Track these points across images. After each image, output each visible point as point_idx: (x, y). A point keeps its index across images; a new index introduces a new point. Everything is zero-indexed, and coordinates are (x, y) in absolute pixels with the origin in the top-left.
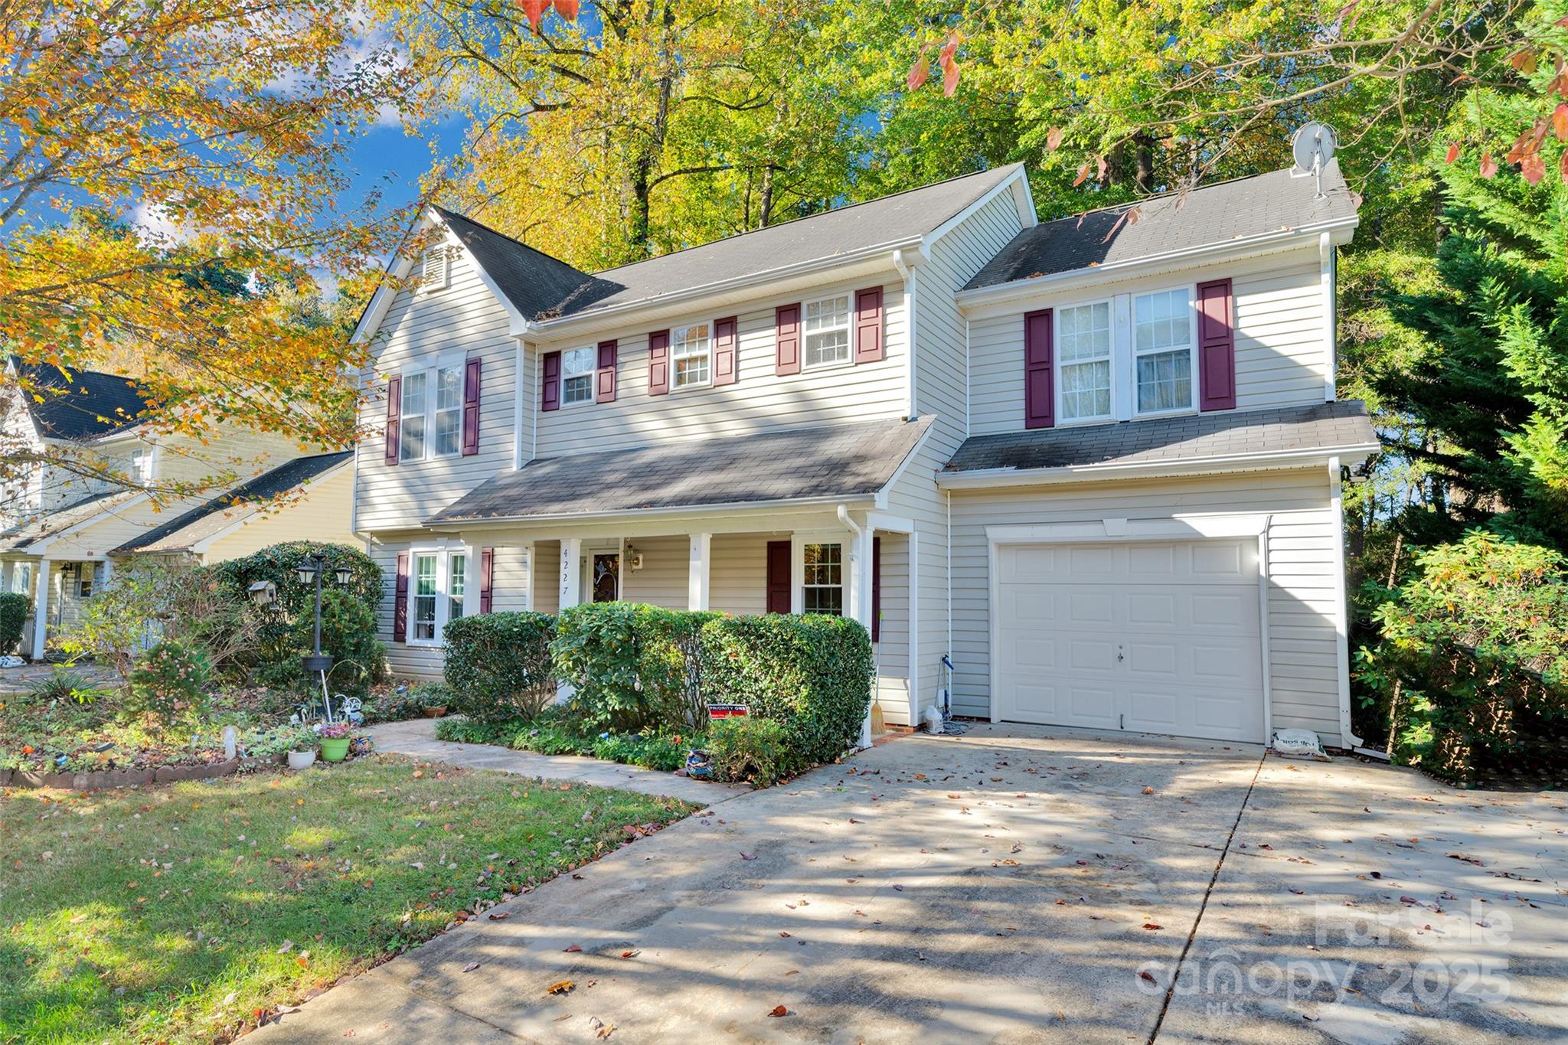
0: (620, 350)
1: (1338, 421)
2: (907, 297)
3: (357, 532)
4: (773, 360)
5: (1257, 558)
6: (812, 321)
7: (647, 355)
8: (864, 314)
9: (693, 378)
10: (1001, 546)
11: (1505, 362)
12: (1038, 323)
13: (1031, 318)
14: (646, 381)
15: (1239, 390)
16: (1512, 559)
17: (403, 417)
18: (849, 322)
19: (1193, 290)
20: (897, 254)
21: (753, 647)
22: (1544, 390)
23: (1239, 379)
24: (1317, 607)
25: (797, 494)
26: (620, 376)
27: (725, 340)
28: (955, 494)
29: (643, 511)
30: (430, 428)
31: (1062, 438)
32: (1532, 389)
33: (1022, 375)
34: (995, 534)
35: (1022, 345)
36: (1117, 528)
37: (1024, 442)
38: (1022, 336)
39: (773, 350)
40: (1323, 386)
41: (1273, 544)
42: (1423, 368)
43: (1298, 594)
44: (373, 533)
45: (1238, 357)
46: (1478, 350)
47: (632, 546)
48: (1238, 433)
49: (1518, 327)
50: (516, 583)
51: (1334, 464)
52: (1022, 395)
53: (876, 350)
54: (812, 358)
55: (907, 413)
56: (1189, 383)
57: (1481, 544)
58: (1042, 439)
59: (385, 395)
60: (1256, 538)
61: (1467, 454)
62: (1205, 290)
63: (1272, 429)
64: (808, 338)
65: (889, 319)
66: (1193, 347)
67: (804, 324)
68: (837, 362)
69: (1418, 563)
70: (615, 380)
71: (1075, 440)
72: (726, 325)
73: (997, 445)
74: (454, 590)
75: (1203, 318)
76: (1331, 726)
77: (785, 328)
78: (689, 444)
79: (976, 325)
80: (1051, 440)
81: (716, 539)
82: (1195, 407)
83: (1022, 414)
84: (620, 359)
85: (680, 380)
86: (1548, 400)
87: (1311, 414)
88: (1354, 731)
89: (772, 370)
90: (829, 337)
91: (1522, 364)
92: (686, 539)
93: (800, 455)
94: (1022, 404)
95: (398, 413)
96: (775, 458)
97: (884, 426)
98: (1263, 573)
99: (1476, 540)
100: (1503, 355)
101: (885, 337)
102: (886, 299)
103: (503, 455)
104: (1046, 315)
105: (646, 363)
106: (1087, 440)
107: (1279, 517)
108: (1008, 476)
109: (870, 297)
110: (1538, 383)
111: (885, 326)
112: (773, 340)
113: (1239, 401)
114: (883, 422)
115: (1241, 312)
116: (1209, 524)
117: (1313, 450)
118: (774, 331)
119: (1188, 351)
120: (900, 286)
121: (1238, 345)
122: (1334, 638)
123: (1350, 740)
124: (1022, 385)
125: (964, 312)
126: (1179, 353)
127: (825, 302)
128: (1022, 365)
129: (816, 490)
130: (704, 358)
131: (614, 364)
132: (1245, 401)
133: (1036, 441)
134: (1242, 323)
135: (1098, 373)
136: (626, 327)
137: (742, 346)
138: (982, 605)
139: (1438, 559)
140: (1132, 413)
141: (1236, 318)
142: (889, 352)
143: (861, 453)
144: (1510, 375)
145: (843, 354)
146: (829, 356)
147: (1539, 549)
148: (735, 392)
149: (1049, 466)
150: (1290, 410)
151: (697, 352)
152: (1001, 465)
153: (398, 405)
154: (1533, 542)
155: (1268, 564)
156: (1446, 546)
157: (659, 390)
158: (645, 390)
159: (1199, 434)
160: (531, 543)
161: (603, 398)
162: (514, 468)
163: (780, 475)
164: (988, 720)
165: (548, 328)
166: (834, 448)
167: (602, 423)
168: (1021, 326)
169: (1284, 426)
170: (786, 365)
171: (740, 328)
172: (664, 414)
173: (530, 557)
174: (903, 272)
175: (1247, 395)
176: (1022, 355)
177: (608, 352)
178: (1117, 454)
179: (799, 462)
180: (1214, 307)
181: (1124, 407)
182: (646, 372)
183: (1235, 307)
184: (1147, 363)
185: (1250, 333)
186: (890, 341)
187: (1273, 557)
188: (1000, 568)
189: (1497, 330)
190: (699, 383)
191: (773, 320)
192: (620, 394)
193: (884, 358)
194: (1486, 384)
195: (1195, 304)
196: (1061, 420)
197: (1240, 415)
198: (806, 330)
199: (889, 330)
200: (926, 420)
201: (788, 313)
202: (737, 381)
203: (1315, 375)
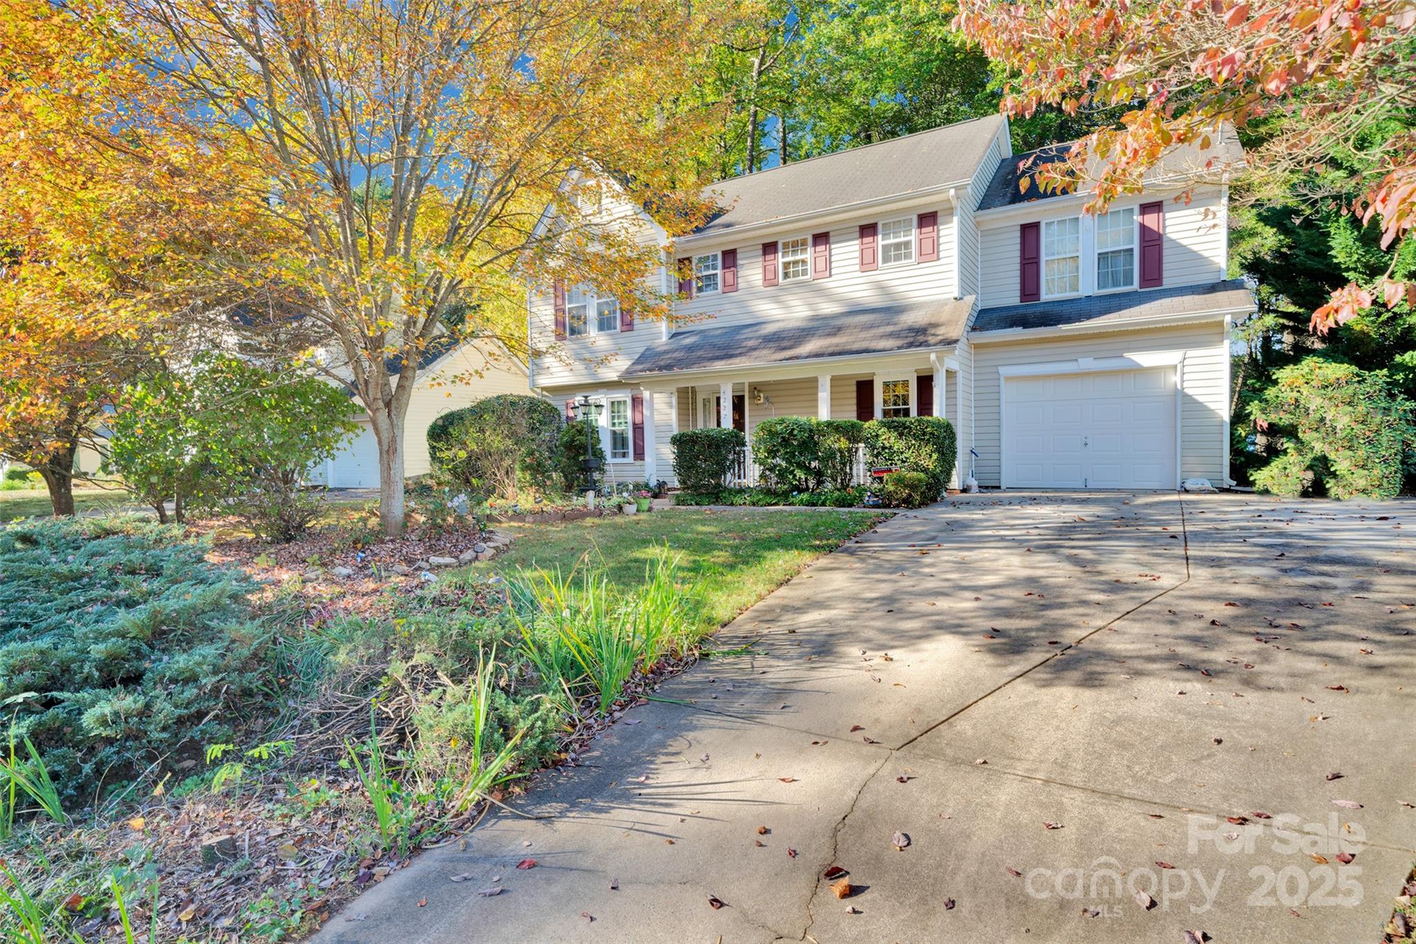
0: (739, 256)
1: (1230, 293)
2: (955, 219)
3: (534, 386)
4: (857, 261)
5: (1175, 379)
6: (885, 236)
7: (761, 259)
8: (924, 230)
9: (796, 274)
10: (1008, 379)
11: (1332, 253)
12: (1030, 232)
13: (1024, 228)
14: (761, 276)
15: (1165, 274)
16: (1329, 372)
17: (568, 306)
18: (913, 236)
19: (1137, 209)
20: (952, 192)
21: (901, 435)
22: (1355, 270)
23: (1165, 267)
24: (1212, 406)
25: (899, 348)
26: (740, 274)
27: (821, 248)
28: (977, 346)
29: (791, 362)
30: (592, 313)
31: (1047, 308)
32: (1348, 269)
33: (1018, 267)
34: (1003, 371)
35: (1018, 247)
36: (1087, 363)
37: (1021, 311)
38: (1018, 240)
39: (857, 254)
40: (1219, 270)
41: (1186, 370)
42: (1278, 254)
43: (1200, 399)
44: (543, 389)
45: (1165, 252)
46: (1316, 245)
47: (755, 388)
48: (1166, 302)
49: (1342, 230)
50: (665, 417)
51: (1228, 319)
52: (1018, 280)
53: (932, 253)
54: (886, 260)
55: (956, 294)
56: (1132, 270)
57: (1312, 364)
58: (1032, 309)
59: (552, 290)
60: (1176, 366)
61: (1302, 310)
62: (1146, 208)
63: (1188, 299)
64: (884, 247)
65: (942, 233)
66: (1136, 246)
67: (880, 237)
68: (903, 262)
69: (1274, 377)
70: (735, 276)
71: (1057, 309)
72: (821, 238)
73: (1004, 314)
74: (614, 424)
75: (1143, 228)
76: (1218, 476)
77: (866, 240)
78: (797, 319)
79: (985, 233)
80: (1040, 309)
81: (833, 379)
82: (1136, 286)
83: (1018, 293)
84: (740, 262)
85: (786, 275)
86: (1357, 275)
87: (1213, 288)
88: (1231, 477)
89: (857, 268)
90: (898, 246)
91: (1343, 254)
92: (814, 381)
93: (888, 324)
94: (1018, 287)
95: (564, 303)
96: (872, 327)
97: (942, 304)
98: (1179, 387)
99: (1308, 363)
100: (1331, 248)
101: (939, 245)
102: (940, 220)
103: (654, 331)
104: (1036, 226)
105: (760, 264)
106: (1066, 309)
107: (1191, 353)
108: (1018, 333)
109: (928, 219)
110: (1352, 266)
111: (938, 237)
112: (857, 248)
113: (1165, 281)
114: (938, 301)
115: (1167, 223)
116: (1146, 359)
117: (1215, 311)
118: (857, 242)
119: (1131, 250)
120: (950, 212)
121: (1165, 245)
122: (1222, 424)
123: (1229, 482)
124: (1018, 273)
125: (978, 225)
126: (1125, 251)
127: (897, 222)
128: (1018, 260)
129: (910, 345)
130: (804, 262)
131: (735, 265)
132: (1168, 281)
133: (1030, 311)
134: (1168, 230)
135: (1070, 264)
136: (744, 240)
137: (833, 252)
138: (996, 416)
139: (1285, 374)
140: (1093, 290)
141: (1164, 227)
142: (942, 255)
143: (933, 321)
144: (1335, 261)
145: (908, 256)
146: (898, 258)
147: (1346, 365)
148: (828, 283)
149: (1046, 325)
150: (1198, 286)
151: (799, 257)
152: (1011, 326)
153: (563, 299)
154: (1342, 362)
155: (1183, 381)
156: (1292, 366)
157: (770, 282)
158: (760, 283)
159: (1140, 303)
160: (674, 390)
161: (727, 289)
162: (664, 339)
163: (882, 336)
164: (999, 487)
165: (688, 241)
166: (909, 319)
167: (727, 306)
168: (1018, 234)
169: (1196, 297)
170: (867, 264)
171: (832, 239)
172: (775, 299)
173: (674, 400)
174: (954, 203)
175: (1170, 279)
176: (1018, 253)
177: (730, 258)
178: (1089, 317)
179: (890, 329)
180: (1151, 220)
181: (1088, 286)
182: (761, 270)
183: (1164, 220)
184: (1102, 257)
185: (1173, 236)
186: (942, 247)
187: (1186, 377)
188: (1008, 393)
189: (1329, 233)
190: (801, 278)
191: (857, 235)
192: (740, 286)
193: (938, 259)
194: (1321, 267)
195: (1137, 218)
196: (1045, 296)
197: (1165, 290)
198: (880, 241)
199: (942, 240)
200: (970, 299)
201: (868, 230)
202: (830, 276)
203: (1213, 263)
